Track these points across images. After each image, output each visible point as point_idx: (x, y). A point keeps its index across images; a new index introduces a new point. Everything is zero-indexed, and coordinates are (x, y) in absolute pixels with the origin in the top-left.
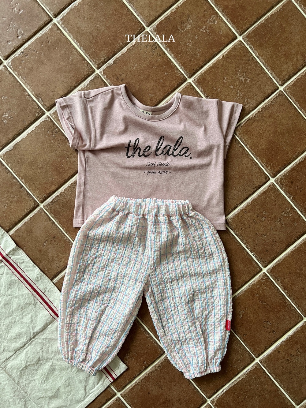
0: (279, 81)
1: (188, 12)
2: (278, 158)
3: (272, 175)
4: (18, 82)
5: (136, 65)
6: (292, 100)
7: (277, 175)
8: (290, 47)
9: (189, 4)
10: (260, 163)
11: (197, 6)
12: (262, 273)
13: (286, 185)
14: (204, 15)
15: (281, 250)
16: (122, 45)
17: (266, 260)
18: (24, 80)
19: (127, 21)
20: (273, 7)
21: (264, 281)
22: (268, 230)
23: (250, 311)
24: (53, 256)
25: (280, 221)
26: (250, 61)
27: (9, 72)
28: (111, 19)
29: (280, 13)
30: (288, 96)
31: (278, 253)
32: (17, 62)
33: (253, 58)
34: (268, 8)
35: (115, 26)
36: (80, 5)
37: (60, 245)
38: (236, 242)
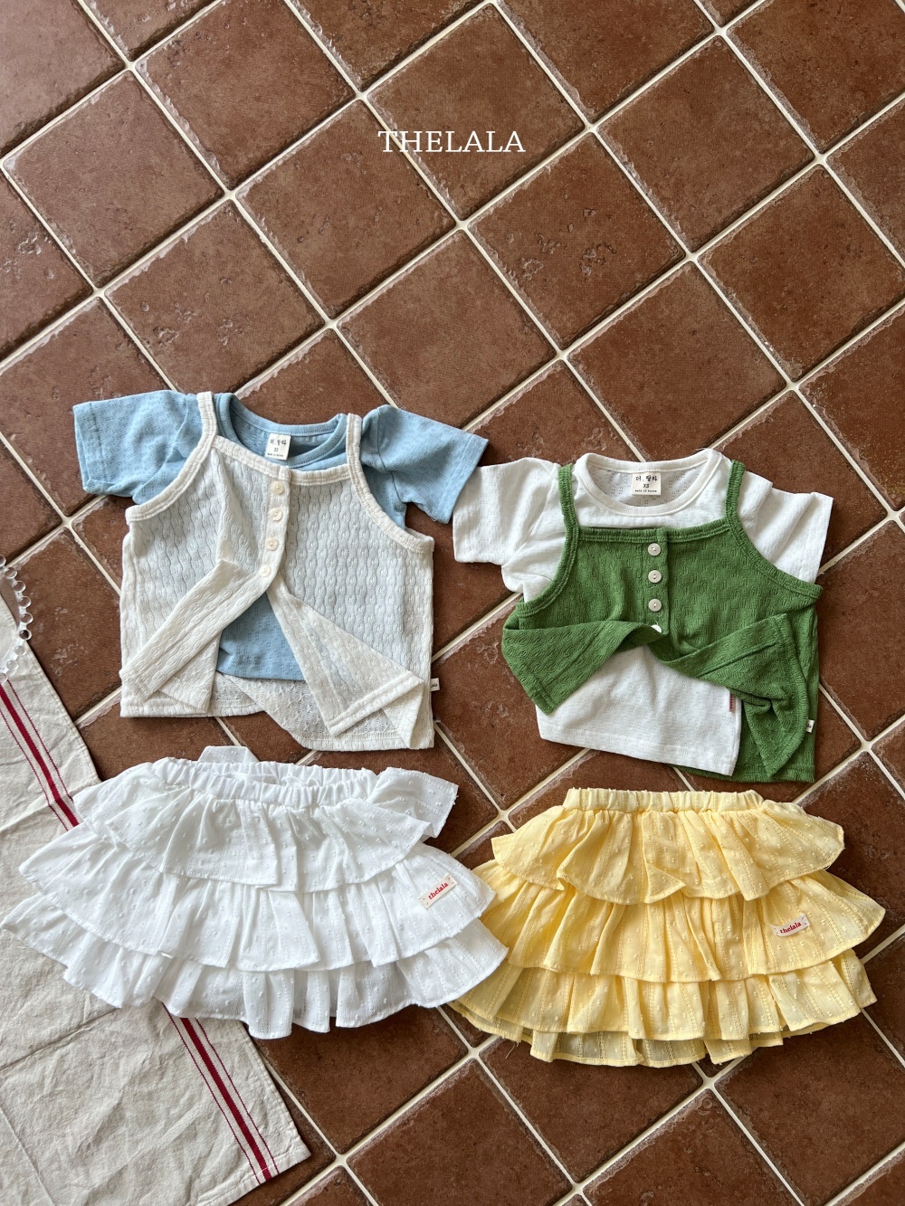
1: (535, 418)
4: (99, 572)
9: (539, 399)
11: (559, 404)
12: (702, 1090)
14: (575, 428)
18: (114, 569)
20: (750, 413)
21: (708, 1113)
23: (669, 1194)
27: (78, 545)
29: (767, 427)
32: (99, 523)
34: (736, 415)
36: (265, 390)
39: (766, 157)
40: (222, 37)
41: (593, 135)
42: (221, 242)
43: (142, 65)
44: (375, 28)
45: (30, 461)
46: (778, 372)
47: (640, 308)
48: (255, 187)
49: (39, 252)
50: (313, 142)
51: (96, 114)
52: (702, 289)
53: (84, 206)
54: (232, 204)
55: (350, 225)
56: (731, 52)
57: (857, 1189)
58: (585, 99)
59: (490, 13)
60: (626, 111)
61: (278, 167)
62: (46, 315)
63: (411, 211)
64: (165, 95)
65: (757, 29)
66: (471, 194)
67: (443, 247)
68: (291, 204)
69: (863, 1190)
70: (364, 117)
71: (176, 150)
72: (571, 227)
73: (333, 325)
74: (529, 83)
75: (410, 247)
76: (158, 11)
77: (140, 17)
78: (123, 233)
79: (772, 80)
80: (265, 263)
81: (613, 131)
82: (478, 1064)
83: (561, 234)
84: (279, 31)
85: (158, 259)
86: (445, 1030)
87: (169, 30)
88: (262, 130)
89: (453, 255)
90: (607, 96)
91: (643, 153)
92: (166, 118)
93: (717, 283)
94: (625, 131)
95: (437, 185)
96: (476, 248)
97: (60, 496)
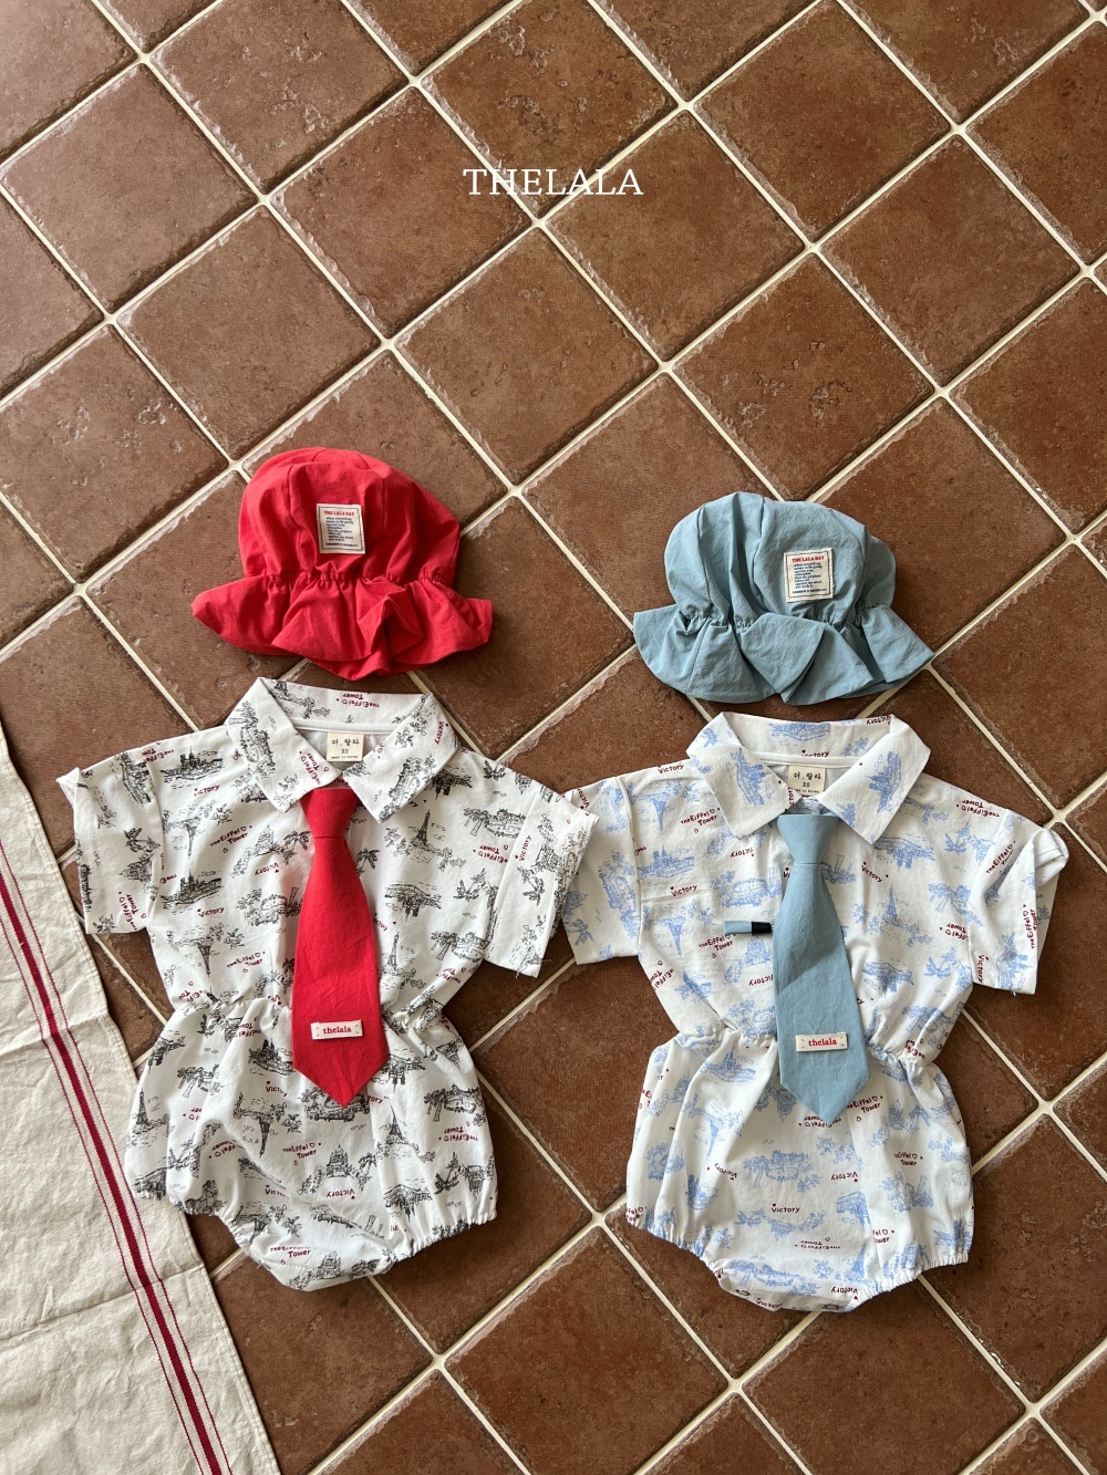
0: (1054, 793)
2: (1061, 1038)
3: (1045, 1094)
5: (609, 748)
6: (1095, 852)
7: (1061, 1090)
8: (1080, 691)
10: (1006, 1053)
12: (1025, 1420)
13: (1093, 1126)
15: (1087, 1342)
16: (566, 689)
17: (1038, 1378)
19: (581, 619)
20: (1024, 573)
21: (1033, 1448)
22: (1042, 1276)
24: (339, 1368)
25: (1078, 1245)
26: (959, 736)
28: (535, 615)
29: (1047, 589)
30: (1082, 838)
31: (1078, 1352)
33: (970, 727)
34: (1008, 576)
35: (544, 633)
37: (361, 1328)
38: (938, 1315)
39: (1022, 272)
40: (371, 162)
41: (816, 256)
42: (380, 400)
43: (278, 199)
44: (551, 144)
45: (159, 670)
46: (1055, 524)
47: (884, 454)
48: (418, 334)
49: (163, 422)
50: (484, 278)
51: (226, 257)
52: (958, 428)
53: (215, 366)
54: (390, 355)
55: (533, 374)
56: (972, 153)
58: (805, 215)
59: (686, 121)
60: (854, 227)
61: (443, 309)
62: (174, 494)
63: (605, 353)
64: (307, 232)
65: (1002, 125)
66: (674, 330)
67: (644, 394)
68: (462, 351)
70: (543, 248)
71: (323, 296)
72: (796, 364)
73: (517, 492)
74: (736, 200)
75: (607, 396)
76: (294, 133)
77: (272, 143)
78: (262, 394)
79: (1023, 182)
80: (434, 422)
81: (840, 249)
82: (742, 1401)
83: (784, 371)
84: (439, 152)
85: (305, 423)
86: (698, 1357)
87: (308, 156)
88: (423, 267)
89: (657, 402)
90: (830, 210)
91: (876, 274)
92: (309, 259)
93: (974, 422)
94: (852, 249)
95: (634, 321)
96: (684, 393)
97: (197, 710)
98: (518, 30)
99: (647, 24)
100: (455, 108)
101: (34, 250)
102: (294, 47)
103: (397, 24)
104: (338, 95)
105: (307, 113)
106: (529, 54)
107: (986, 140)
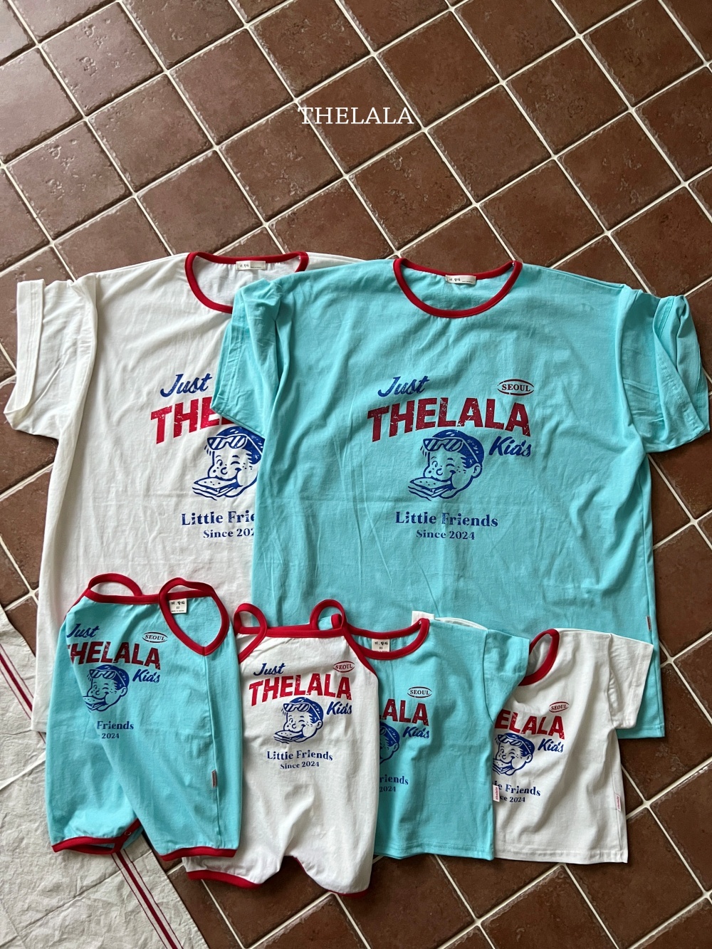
23: (534, 930)
40: (320, 213)
43: (272, 225)
44: (408, 215)
56: (612, 245)
57: (650, 938)
59: (475, 212)
64: (284, 243)
65: (629, 233)
69: (654, 939)
74: (494, 253)
76: (284, 195)
77: (273, 198)
79: (635, 263)
84: (353, 212)
87: (289, 206)
98: (399, 158)
99: (462, 163)
100: (364, 192)
101: (151, 236)
102: (289, 152)
103: (341, 148)
104: (308, 178)
105: (292, 185)
106: (403, 170)
107: (620, 240)
